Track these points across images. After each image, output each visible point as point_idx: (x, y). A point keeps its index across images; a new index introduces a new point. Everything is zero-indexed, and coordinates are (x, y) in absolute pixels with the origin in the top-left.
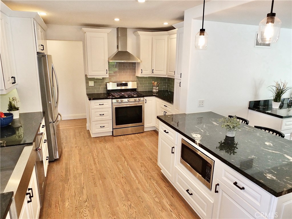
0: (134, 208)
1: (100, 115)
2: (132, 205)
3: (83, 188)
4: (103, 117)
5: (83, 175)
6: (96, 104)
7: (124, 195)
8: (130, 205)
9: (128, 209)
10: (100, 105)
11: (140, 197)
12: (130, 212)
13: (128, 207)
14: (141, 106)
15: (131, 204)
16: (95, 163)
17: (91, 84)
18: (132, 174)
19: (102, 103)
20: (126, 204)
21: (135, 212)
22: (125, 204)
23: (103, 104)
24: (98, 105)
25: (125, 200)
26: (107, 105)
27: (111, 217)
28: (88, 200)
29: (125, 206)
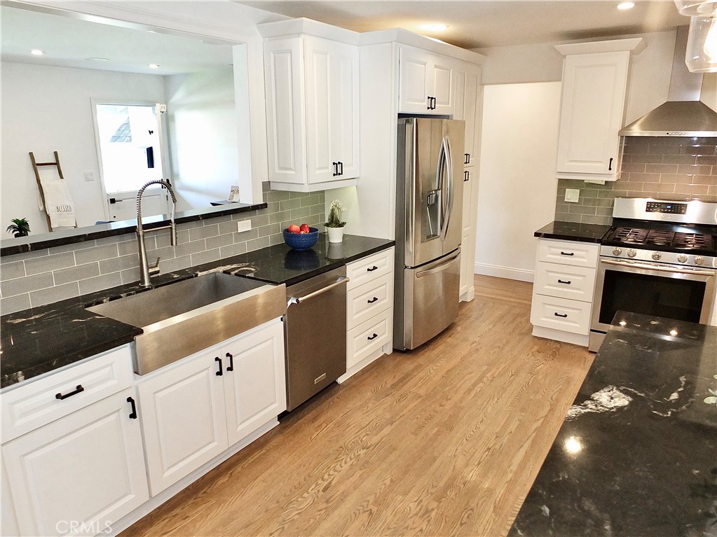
0: (429, 521)
1: (560, 281)
2: (433, 514)
3: (392, 424)
4: (565, 290)
5: (420, 400)
6: (553, 250)
7: (442, 484)
8: (427, 511)
9: (416, 514)
10: (562, 253)
11: (470, 512)
12: (410, 522)
13: (420, 510)
14: (703, 284)
15: (433, 510)
16: (469, 391)
17: (572, 195)
18: (522, 453)
19: (573, 249)
20: (424, 503)
21: (421, 530)
22: (421, 501)
23: (572, 254)
24: (557, 254)
25: (432, 494)
26: (583, 257)
27: (370, 503)
28: (371, 448)
29: (418, 504)
